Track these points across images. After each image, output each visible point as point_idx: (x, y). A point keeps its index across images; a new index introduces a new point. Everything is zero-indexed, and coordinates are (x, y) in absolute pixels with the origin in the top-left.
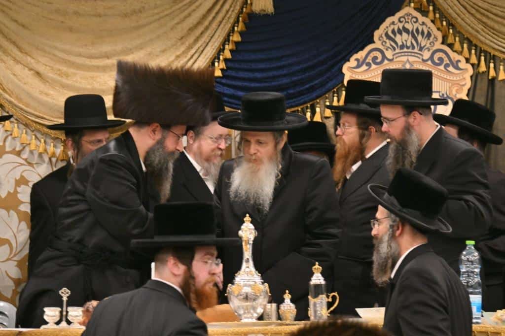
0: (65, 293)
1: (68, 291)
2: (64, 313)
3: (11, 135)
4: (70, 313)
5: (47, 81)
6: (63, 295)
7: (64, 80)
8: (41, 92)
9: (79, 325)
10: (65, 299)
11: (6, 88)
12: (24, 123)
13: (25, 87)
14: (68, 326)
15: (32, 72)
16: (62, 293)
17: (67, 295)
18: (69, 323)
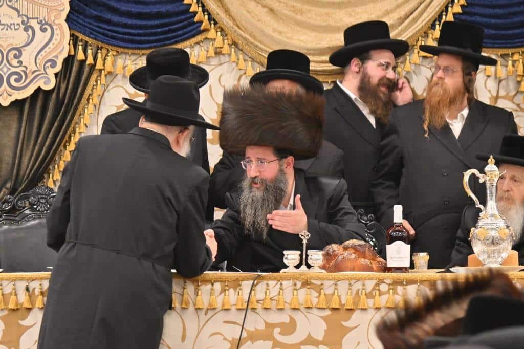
0: (305, 236)
3: (245, 73)
4: (310, 257)
5: (282, 19)
7: (299, 17)
8: (275, 30)
9: (319, 269)
11: (239, 25)
12: (258, 61)
13: (259, 24)
14: (307, 269)
15: (265, 9)
18: (309, 266)
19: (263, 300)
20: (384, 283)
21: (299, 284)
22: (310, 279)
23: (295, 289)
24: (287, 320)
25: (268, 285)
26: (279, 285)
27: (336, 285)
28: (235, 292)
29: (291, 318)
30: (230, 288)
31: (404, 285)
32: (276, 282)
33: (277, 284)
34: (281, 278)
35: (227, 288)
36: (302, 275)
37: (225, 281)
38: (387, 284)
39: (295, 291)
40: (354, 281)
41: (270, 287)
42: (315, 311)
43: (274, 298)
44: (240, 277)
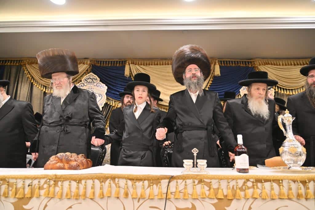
0: (195, 151)
1: (197, 150)
2: (195, 163)
4: (199, 164)
6: (194, 152)
10: (195, 155)
16: (194, 151)
17: (197, 152)
19: (175, 192)
20: (249, 181)
21: (197, 182)
22: (203, 179)
23: (194, 185)
24: (190, 206)
25: (177, 182)
26: (184, 183)
27: (220, 182)
28: (157, 187)
29: (193, 204)
30: (154, 184)
31: (262, 182)
32: (182, 180)
33: (183, 182)
34: (186, 178)
35: (151, 184)
36: (198, 176)
37: (151, 180)
38: (251, 182)
39: (194, 186)
40: (231, 180)
41: (179, 184)
42: (207, 200)
43: (181, 191)
44: (160, 177)
